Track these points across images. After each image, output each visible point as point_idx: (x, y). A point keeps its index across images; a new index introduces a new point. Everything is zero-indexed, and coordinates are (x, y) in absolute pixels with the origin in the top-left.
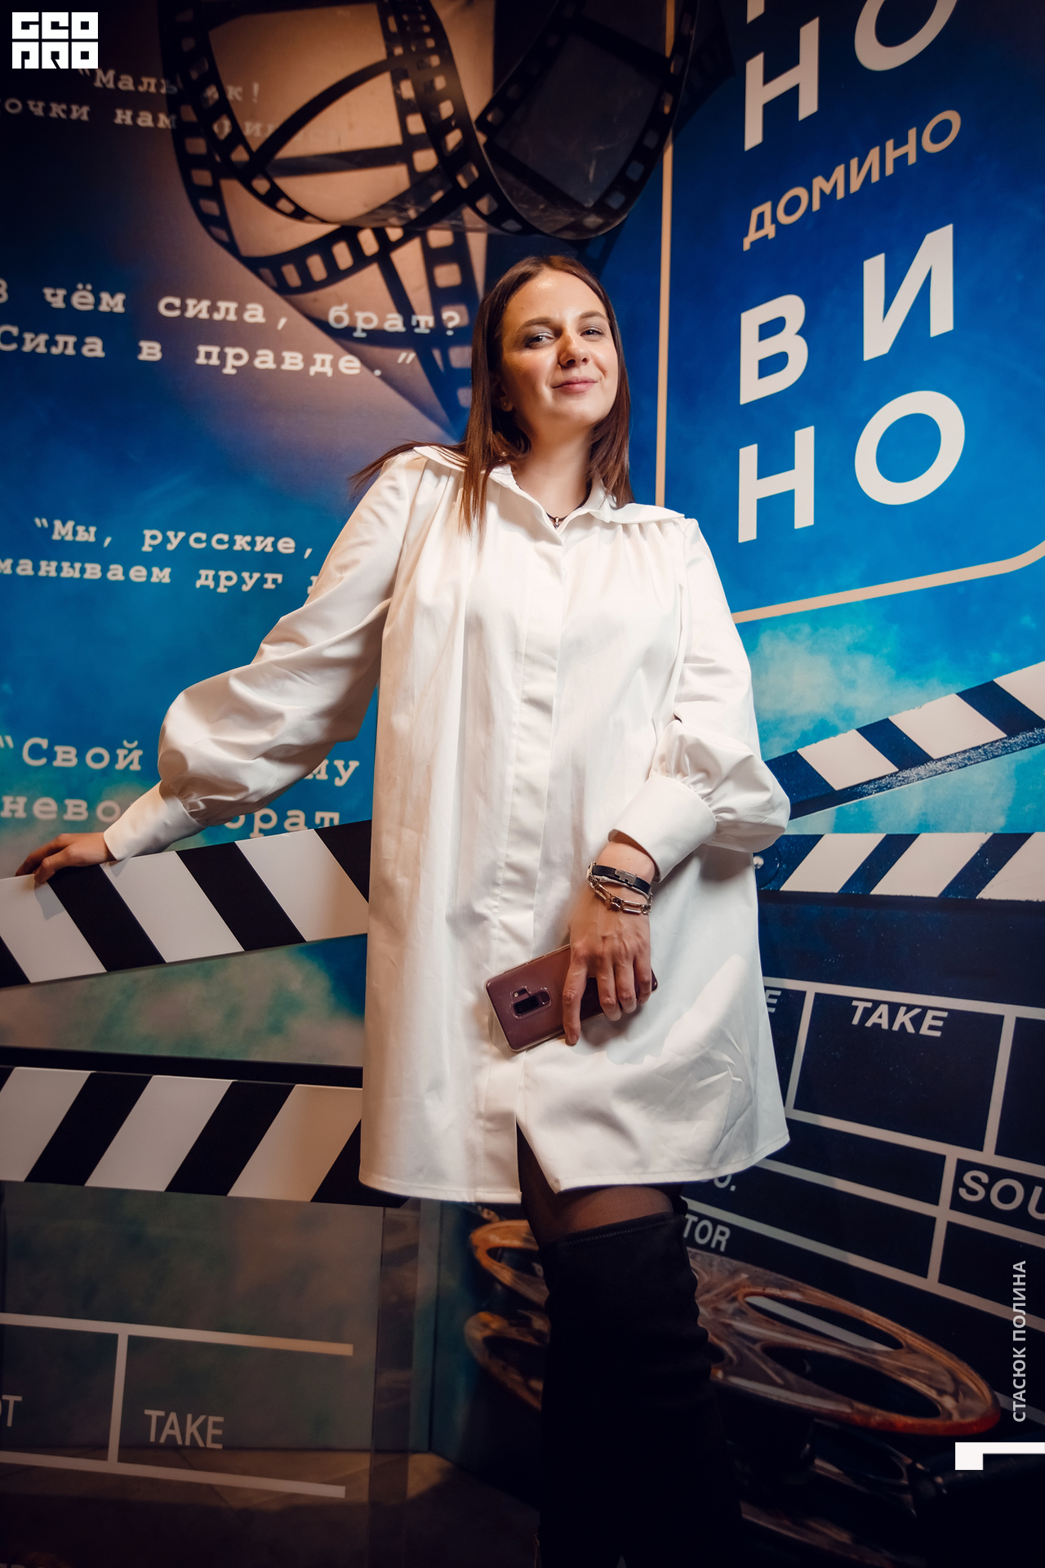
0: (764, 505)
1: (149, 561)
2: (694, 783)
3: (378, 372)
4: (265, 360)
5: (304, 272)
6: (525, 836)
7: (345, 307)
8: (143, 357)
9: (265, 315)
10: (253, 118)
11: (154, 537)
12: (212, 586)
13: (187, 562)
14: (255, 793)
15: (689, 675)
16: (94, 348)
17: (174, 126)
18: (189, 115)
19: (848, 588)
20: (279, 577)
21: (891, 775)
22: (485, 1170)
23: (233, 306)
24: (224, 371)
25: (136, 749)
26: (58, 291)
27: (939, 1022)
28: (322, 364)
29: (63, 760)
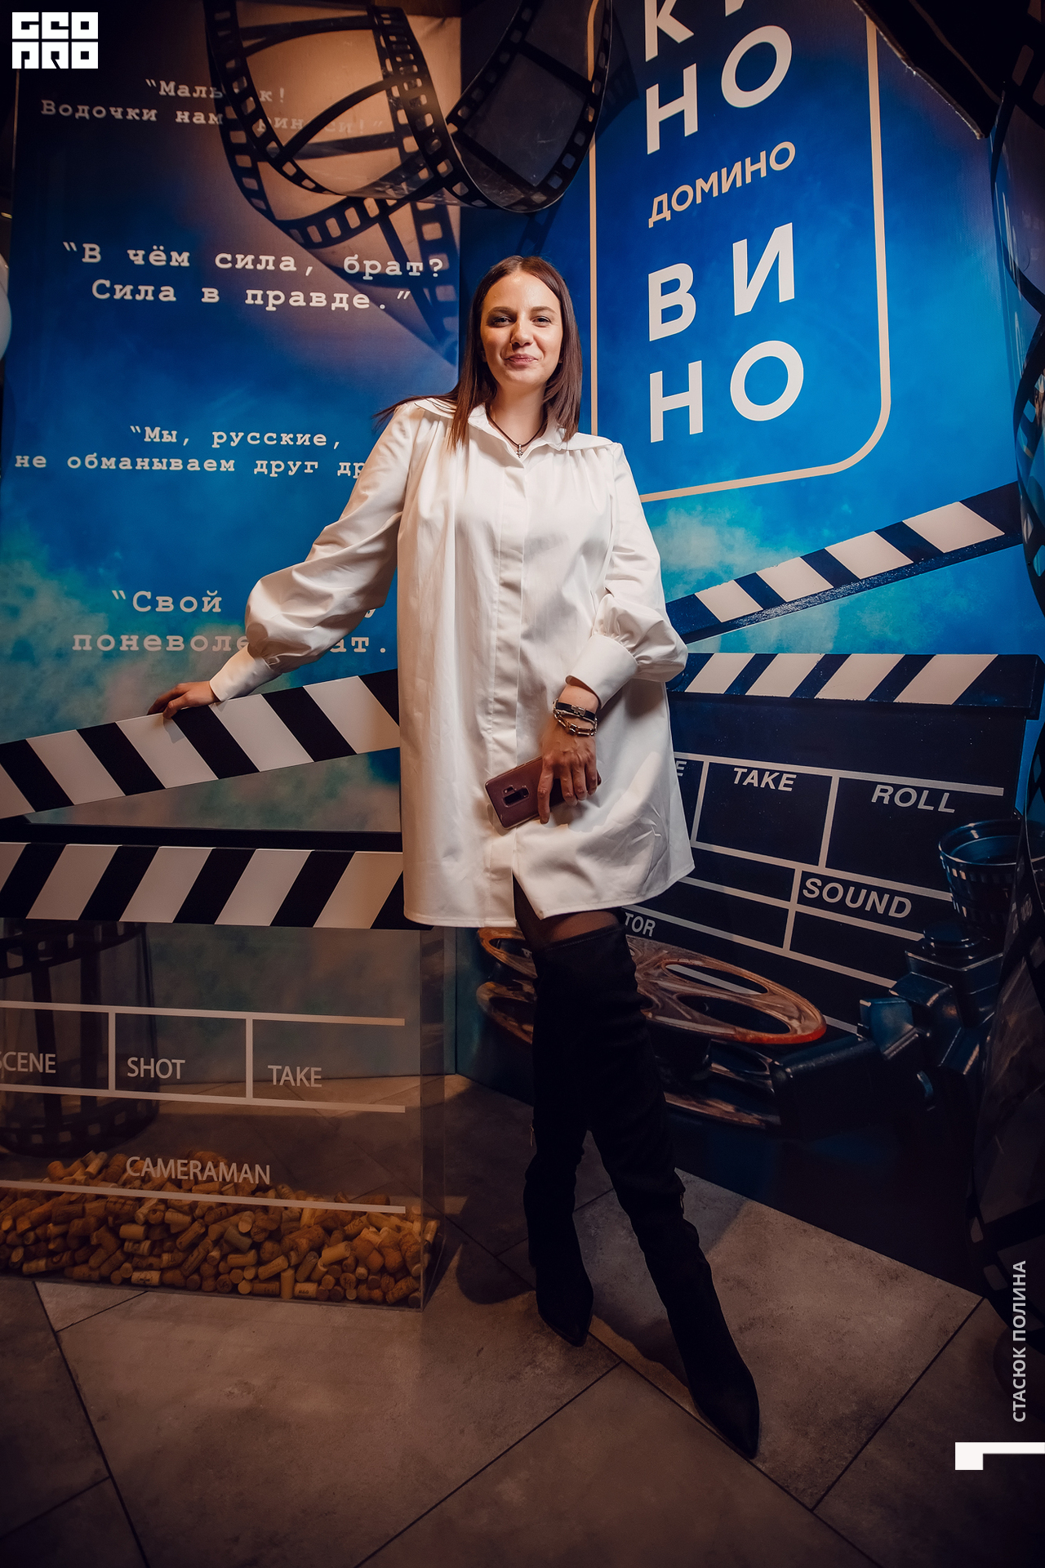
0: (668, 416)
1: (218, 455)
2: (623, 641)
3: (382, 307)
4: (297, 299)
5: (324, 231)
6: (506, 679)
7: (356, 257)
8: (205, 300)
9: (296, 265)
10: (281, 115)
11: (220, 437)
12: (266, 472)
13: (246, 455)
14: (315, 650)
15: (617, 561)
16: (168, 294)
17: (221, 123)
18: (231, 113)
19: (727, 479)
20: (316, 464)
21: (758, 613)
22: (491, 906)
23: (271, 259)
24: (267, 309)
25: (216, 596)
26: (138, 252)
27: (791, 782)
28: (341, 301)
29: (163, 607)
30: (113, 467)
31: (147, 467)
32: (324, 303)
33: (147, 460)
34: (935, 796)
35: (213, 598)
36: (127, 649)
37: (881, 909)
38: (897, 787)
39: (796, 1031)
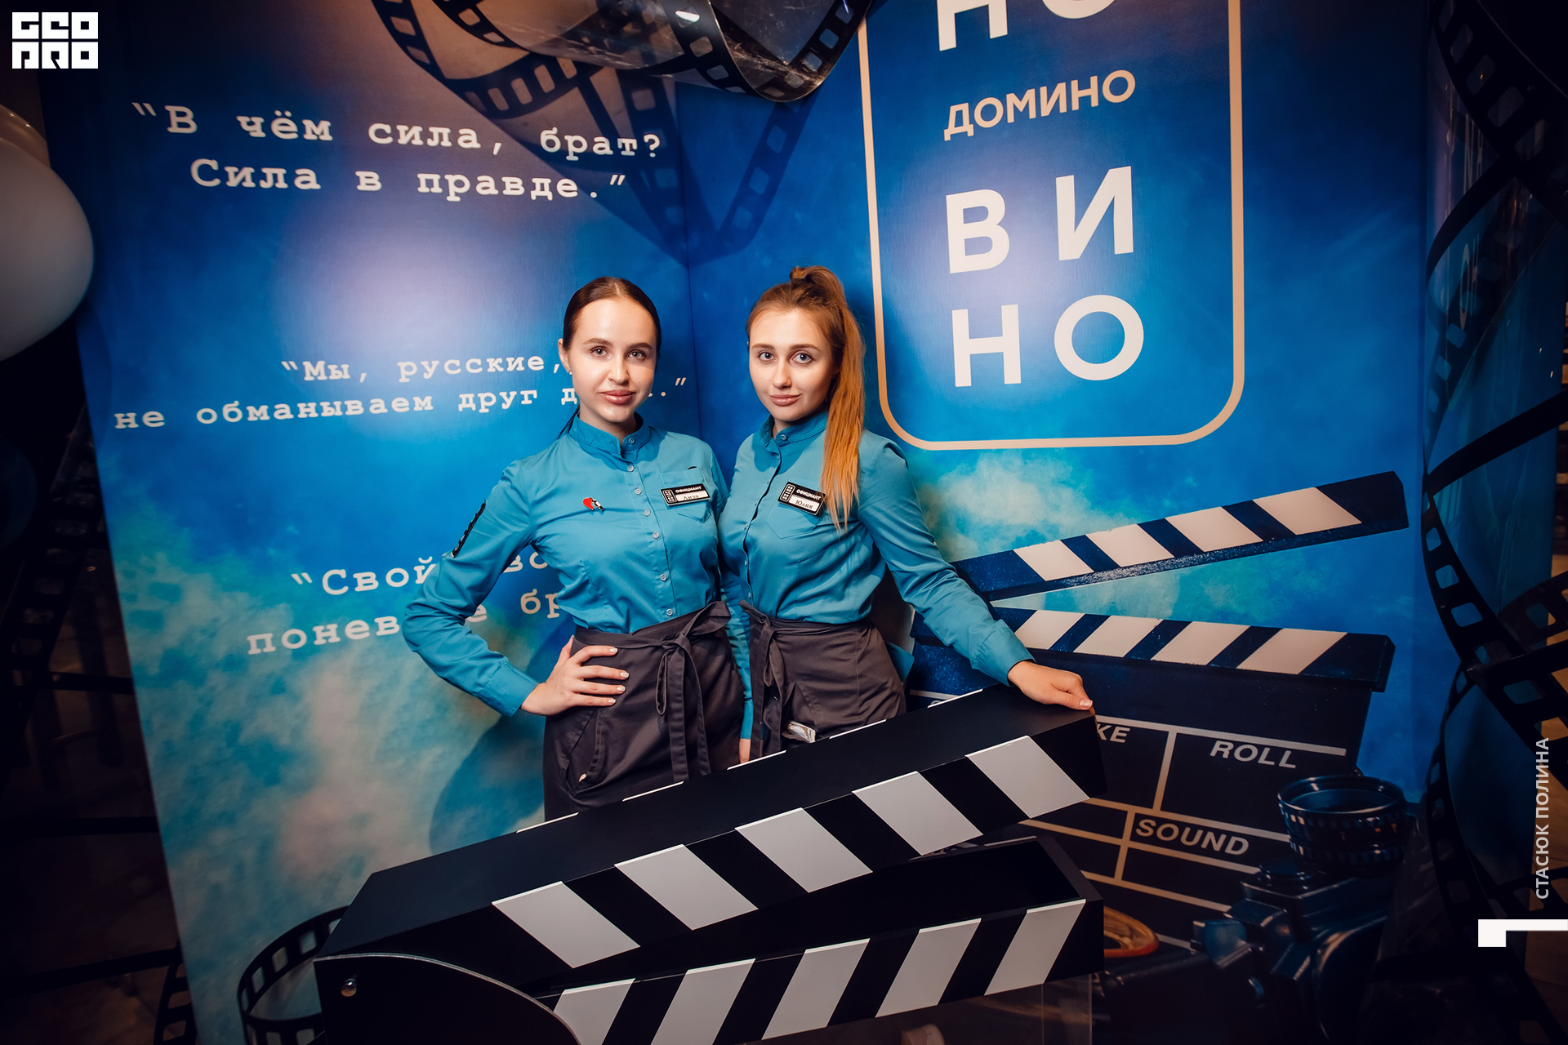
0: (977, 360)
1: (409, 392)
3: (594, 195)
4: (486, 186)
5: (510, 95)
7: (555, 130)
8: (362, 187)
9: (479, 140)
11: (409, 368)
12: (474, 409)
13: (445, 389)
16: (307, 180)
20: (535, 393)
21: (1089, 575)
23: (446, 131)
24: (449, 199)
25: (431, 563)
26: (254, 119)
27: (1125, 735)
28: (542, 188)
29: (365, 585)
30: (266, 417)
31: (314, 415)
32: (521, 191)
33: (312, 405)
34: (1276, 753)
35: (427, 566)
36: (324, 642)
37: (1217, 847)
38: (1237, 744)
39: (1127, 946)
